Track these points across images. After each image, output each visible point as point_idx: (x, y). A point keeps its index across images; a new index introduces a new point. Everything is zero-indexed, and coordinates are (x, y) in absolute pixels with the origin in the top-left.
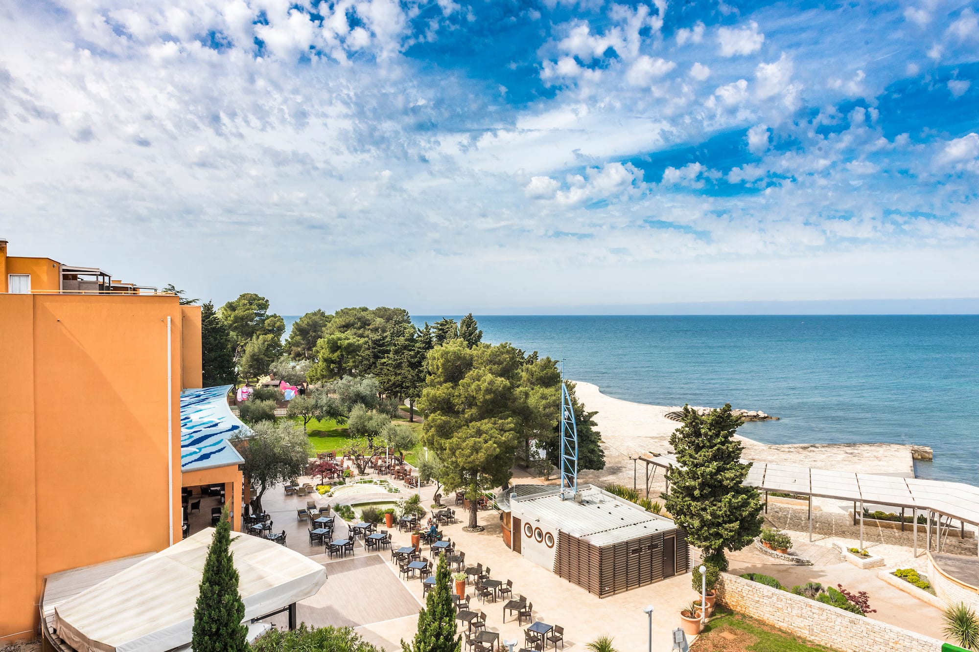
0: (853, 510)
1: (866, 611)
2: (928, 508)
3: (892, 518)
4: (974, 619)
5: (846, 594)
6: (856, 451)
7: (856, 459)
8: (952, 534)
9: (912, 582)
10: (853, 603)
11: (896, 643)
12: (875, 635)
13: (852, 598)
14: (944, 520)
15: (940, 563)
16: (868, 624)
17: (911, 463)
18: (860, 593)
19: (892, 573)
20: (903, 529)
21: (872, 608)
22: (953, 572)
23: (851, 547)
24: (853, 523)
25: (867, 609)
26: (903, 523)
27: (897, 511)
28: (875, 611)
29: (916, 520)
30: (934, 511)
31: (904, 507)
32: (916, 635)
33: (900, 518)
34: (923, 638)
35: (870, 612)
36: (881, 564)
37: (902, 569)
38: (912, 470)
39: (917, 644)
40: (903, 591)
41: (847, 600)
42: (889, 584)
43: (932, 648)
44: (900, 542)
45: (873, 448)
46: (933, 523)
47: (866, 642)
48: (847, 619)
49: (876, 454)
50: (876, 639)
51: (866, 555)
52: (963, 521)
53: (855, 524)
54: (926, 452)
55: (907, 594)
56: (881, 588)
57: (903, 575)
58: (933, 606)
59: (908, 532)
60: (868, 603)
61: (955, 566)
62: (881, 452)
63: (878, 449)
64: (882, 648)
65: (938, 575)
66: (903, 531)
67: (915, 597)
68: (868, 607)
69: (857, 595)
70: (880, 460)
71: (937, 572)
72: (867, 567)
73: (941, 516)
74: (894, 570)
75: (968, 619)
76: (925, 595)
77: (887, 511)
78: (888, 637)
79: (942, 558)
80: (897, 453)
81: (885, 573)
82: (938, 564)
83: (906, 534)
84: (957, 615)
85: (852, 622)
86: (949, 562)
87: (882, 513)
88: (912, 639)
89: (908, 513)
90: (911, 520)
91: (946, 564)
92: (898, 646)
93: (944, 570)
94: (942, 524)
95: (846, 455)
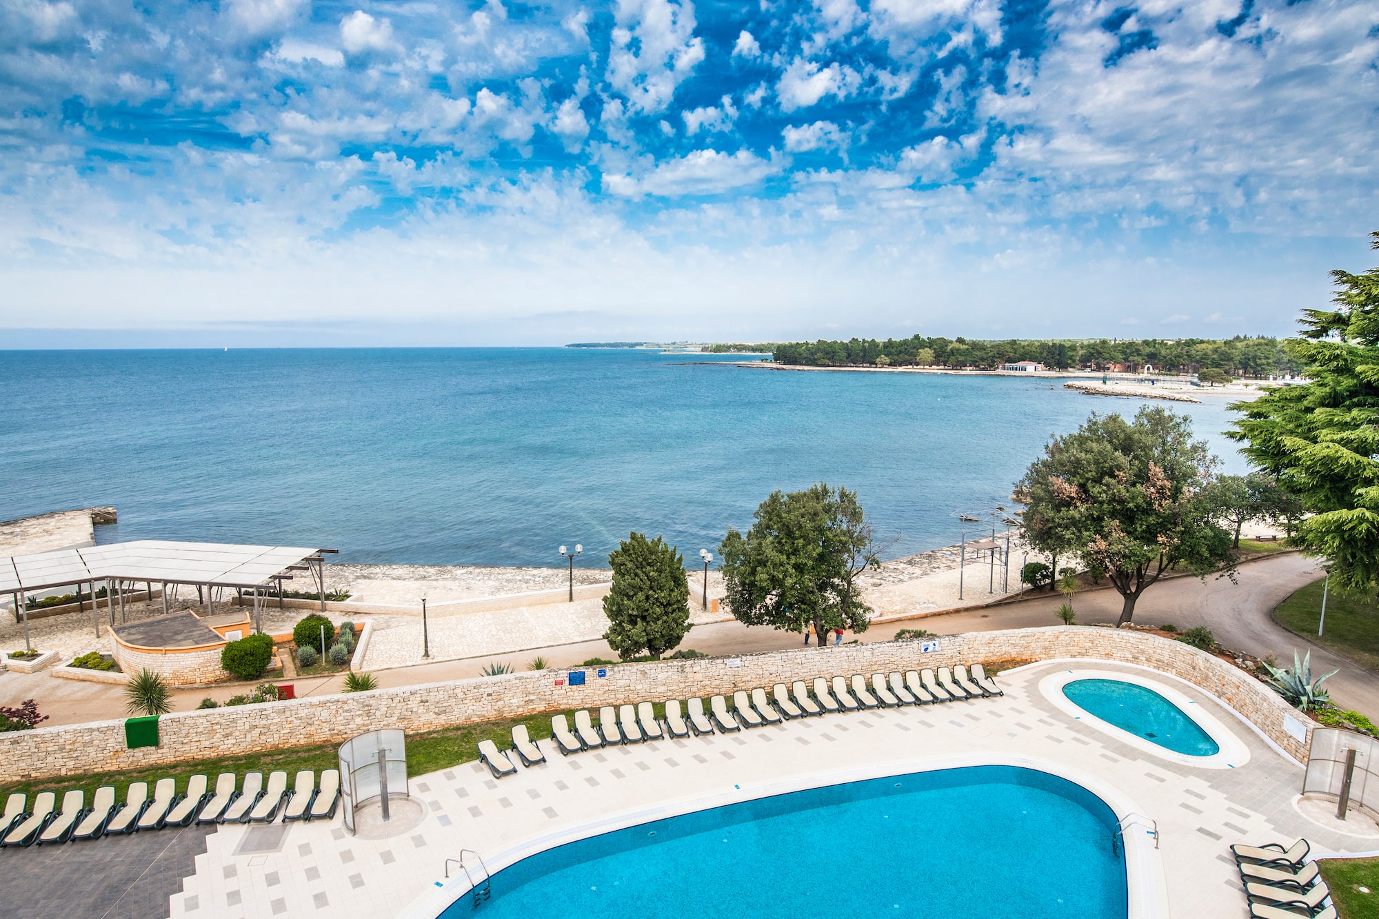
0: (13, 606)
1: (36, 722)
2: (107, 577)
3: (68, 600)
4: (159, 681)
5: (5, 712)
6: (18, 530)
7: (18, 539)
8: (139, 598)
9: (95, 667)
10: (15, 719)
11: (74, 743)
12: (47, 745)
13: (13, 714)
14: (125, 586)
15: (123, 635)
16: (36, 736)
17: (91, 530)
18: (25, 703)
19: (70, 666)
20: (82, 609)
21: (43, 715)
22: (137, 639)
23: (12, 652)
24: (15, 621)
25: (38, 719)
26: (81, 603)
27: (72, 591)
28: (47, 718)
29: (94, 595)
30: (113, 578)
31: (79, 583)
32: (94, 725)
33: (80, 597)
34: (104, 724)
35: (41, 721)
36: (56, 659)
37: (81, 656)
38: (92, 538)
39: (98, 733)
40: (85, 681)
41: (8, 718)
42: (67, 679)
43: (115, 731)
44: (78, 625)
45: (42, 521)
46: (115, 591)
47: (36, 759)
48: (7, 742)
49: (45, 527)
50: (49, 749)
51: (34, 655)
52: (149, 581)
53: (18, 622)
54: (109, 513)
55: (89, 683)
56: (58, 687)
57: (82, 663)
58: (119, 684)
59: (88, 611)
60: (37, 712)
61: (139, 633)
62: (52, 524)
63: (49, 520)
64: (57, 756)
65: (121, 649)
66: (82, 612)
67: (99, 682)
68: (38, 716)
69: (21, 707)
70: (51, 534)
71: (120, 646)
72: (36, 670)
73: (122, 582)
74: (72, 661)
75: (151, 685)
76: (111, 675)
77: (61, 593)
78: (63, 740)
79: (125, 628)
80: (74, 521)
81: (62, 668)
82: (120, 637)
83: (86, 614)
84: (138, 683)
85: (15, 742)
86: (133, 631)
87: (54, 598)
88: (91, 730)
89: (86, 589)
90: (88, 597)
91: (129, 634)
92: (77, 745)
93: (127, 641)
94: (124, 592)
95: (4, 536)
